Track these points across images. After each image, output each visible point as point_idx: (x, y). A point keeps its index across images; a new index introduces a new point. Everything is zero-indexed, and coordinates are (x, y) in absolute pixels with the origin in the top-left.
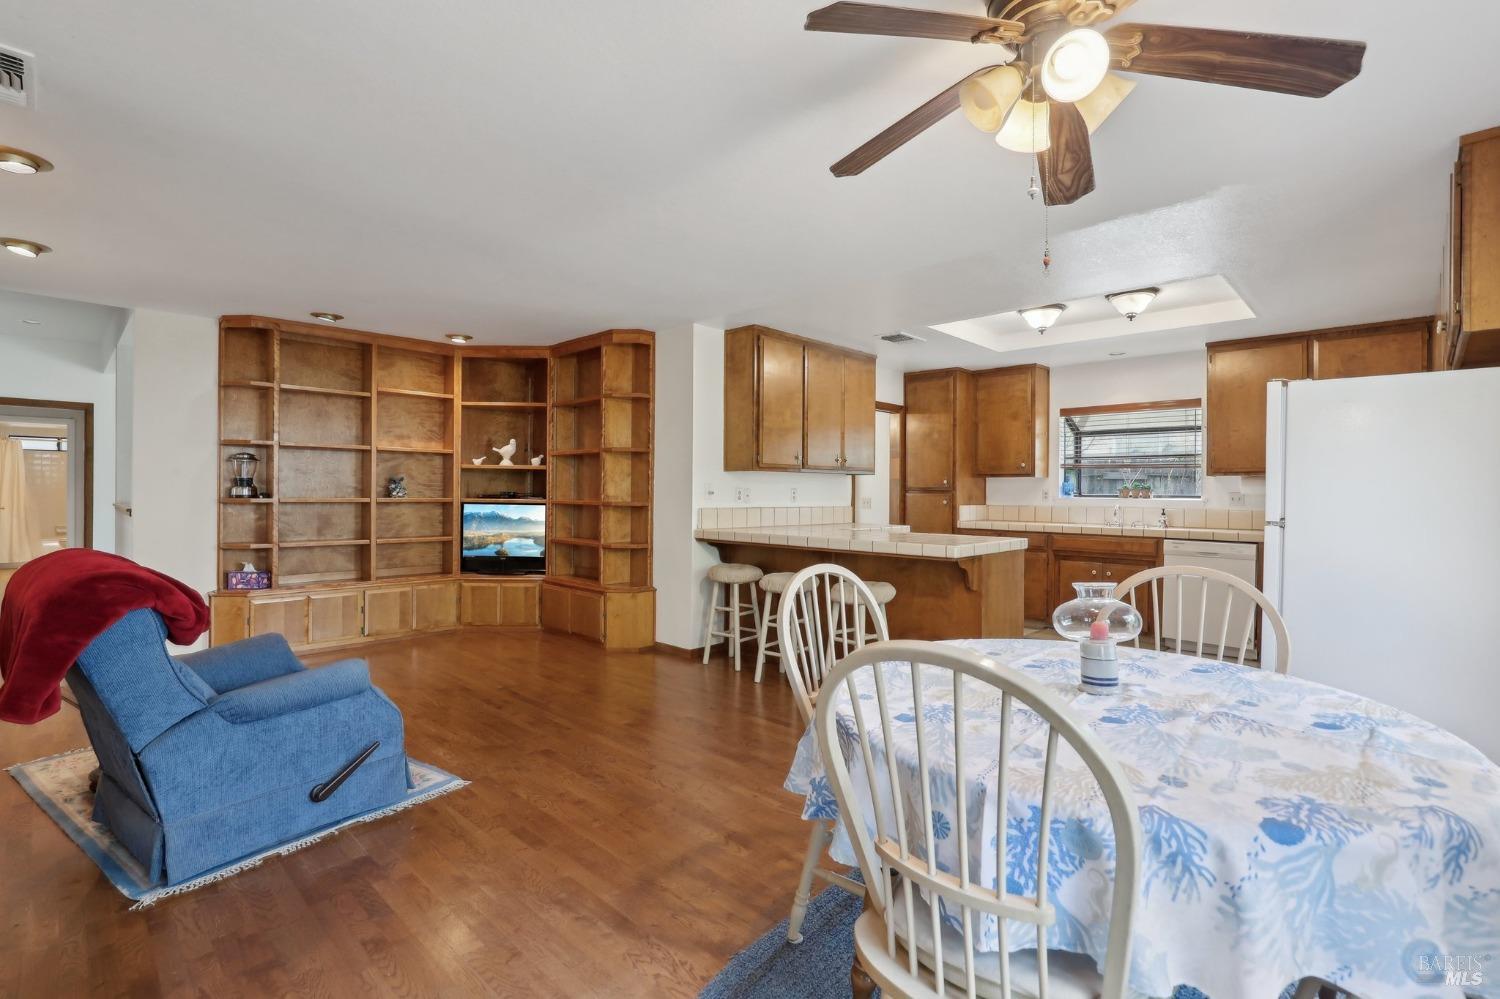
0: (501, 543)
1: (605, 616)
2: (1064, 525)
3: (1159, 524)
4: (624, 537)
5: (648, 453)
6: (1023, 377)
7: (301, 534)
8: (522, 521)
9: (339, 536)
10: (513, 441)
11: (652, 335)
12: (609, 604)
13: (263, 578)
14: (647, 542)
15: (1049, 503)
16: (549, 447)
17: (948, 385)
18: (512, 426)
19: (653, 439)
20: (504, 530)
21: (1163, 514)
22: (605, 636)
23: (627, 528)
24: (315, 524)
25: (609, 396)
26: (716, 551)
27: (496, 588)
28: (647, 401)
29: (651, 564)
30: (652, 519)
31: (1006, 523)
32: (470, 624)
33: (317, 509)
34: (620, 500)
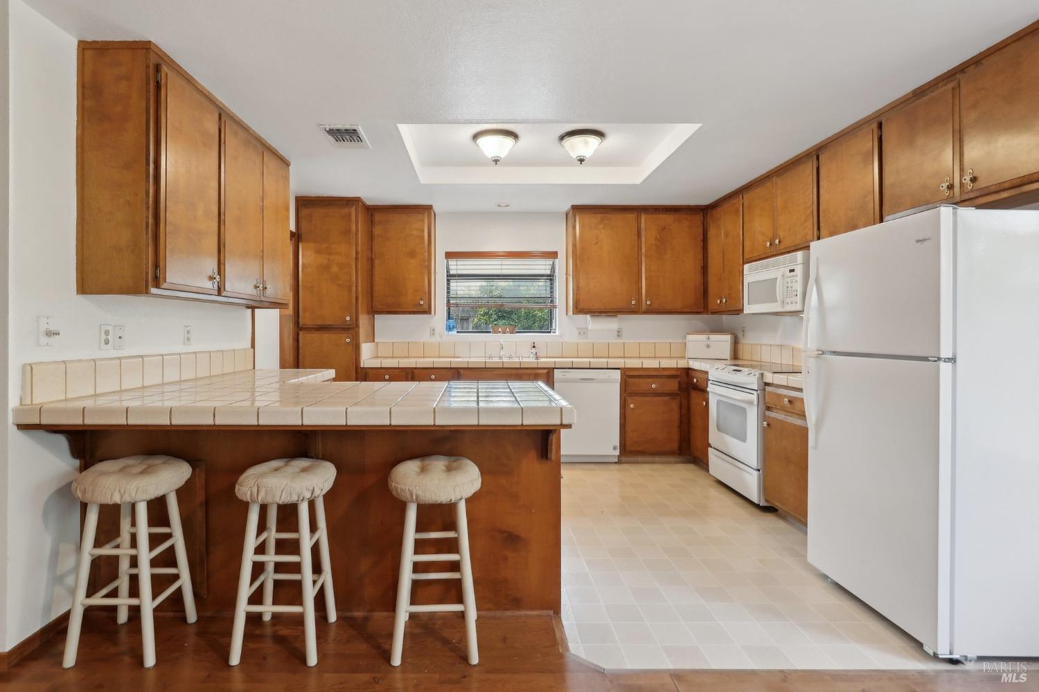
2: (452, 360)
3: (532, 356)
6: (420, 216)
15: (436, 339)
17: (350, 214)
21: (534, 347)
31: (396, 360)
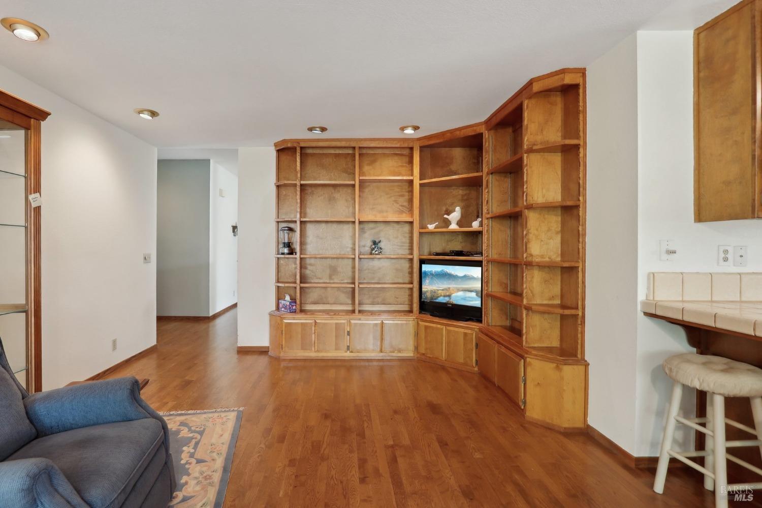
0: (449, 296)
1: (525, 381)
4: (553, 298)
5: (577, 207)
7: (320, 278)
8: (466, 278)
9: (342, 280)
10: (458, 209)
11: (583, 72)
12: (529, 370)
13: (293, 306)
14: (577, 308)
16: (485, 211)
18: (466, 197)
19: (585, 189)
20: (452, 285)
22: (525, 403)
23: (557, 290)
24: (328, 271)
25: (530, 151)
26: (682, 333)
27: (442, 329)
28: (577, 147)
29: (583, 333)
30: (584, 283)
32: (424, 354)
33: (329, 261)
34: (547, 259)
